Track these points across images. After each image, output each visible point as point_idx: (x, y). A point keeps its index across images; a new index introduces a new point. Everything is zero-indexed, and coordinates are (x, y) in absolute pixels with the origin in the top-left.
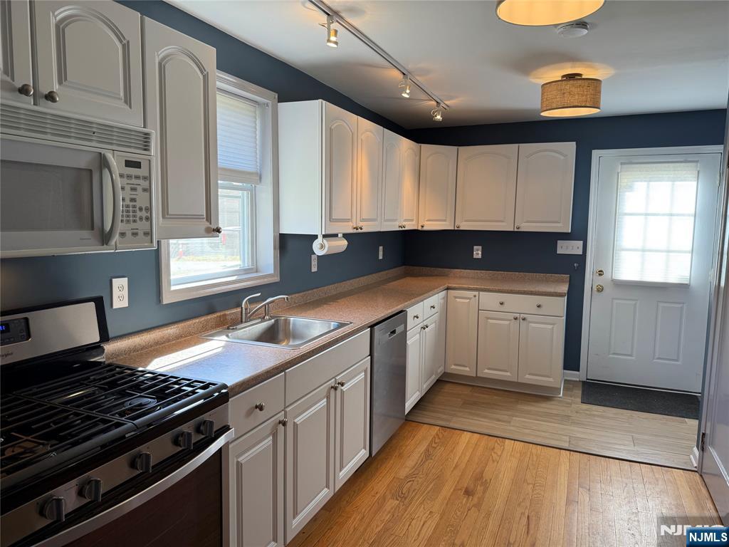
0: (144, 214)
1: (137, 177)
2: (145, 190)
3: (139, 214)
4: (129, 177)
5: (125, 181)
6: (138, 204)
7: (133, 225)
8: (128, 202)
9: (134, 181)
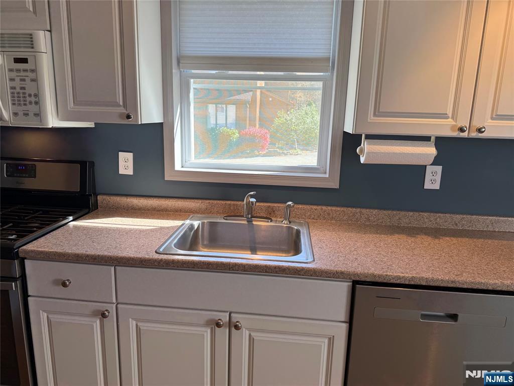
0: (33, 99)
1: (25, 71)
2: (33, 80)
3: (28, 99)
4: (18, 70)
5: (14, 74)
6: (27, 92)
7: (25, 108)
8: (18, 90)
9: (23, 74)
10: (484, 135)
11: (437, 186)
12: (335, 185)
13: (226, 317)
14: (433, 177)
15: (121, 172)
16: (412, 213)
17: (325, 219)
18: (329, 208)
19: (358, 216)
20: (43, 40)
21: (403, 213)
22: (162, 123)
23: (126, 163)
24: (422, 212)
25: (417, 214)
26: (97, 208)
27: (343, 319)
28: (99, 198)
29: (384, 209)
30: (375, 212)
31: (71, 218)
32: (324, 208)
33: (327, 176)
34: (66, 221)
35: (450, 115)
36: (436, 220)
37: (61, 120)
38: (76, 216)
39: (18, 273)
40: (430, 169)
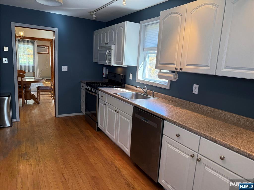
0: (110, 59)
1: (110, 53)
7: (109, 61)
8: (109, 57)
10: (183, 71)
11: (197, 93)
13: (118, 110)
14: (196, 89)
15: (130, 79)
16: (187, 101)
17: (165, 99)
18: (166, 95)
19: (173, 99)
20: (113, 47)
21: (185, 101)
22: (136, 66)
23: (131, 76)
25: (189, 102)
26: (125, 87)
28: (126, 85)
30: (177, 99)
31: (115, 87)
33: (167, 85)
34: (113, 87)
35: (175, 64)
36: (194, 106)
37: (115, 64)
38: (117, 87)
39: (98, 93)
40: (195, 85)
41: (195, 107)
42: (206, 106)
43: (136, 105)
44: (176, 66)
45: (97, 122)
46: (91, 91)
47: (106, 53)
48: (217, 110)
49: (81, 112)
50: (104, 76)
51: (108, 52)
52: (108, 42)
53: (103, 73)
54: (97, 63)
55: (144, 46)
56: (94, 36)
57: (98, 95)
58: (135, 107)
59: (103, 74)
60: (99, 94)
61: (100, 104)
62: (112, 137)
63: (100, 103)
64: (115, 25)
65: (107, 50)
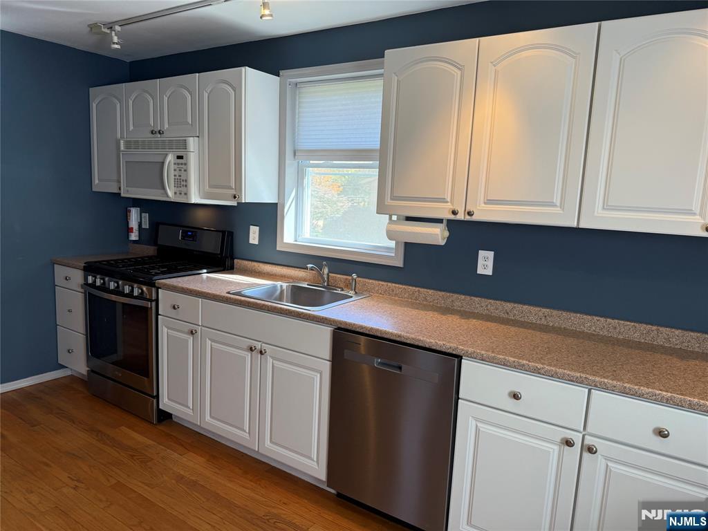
0: (184, 183)
1: (182, 164)
2: (185, 170)
3: (182, 183)
4: (178, 164)
5: (176, 166)
6: (182, 178)
7: (180, 189)
8: (177, 177)
9: (180, 166)
10: (476, 218)
11: (489, 272)
12: (399, 263)
13: (258, 346)
14: (485, 263)
15: (251, 242)
16: (464, 297)
17: (390, 294)
18: (394, 285)
19: (416, 294)
20: (192, 143)
21: (456, 296)
22: (277, 204)
23: (254, 235)
24: (474, 296)
25: (468, 298)
26: (233, 269)
27: (328, 358)
28: (236, 261)
29: (441, 290)
30: (431, 292)
31: (205, 271)
32: (389, 284)
33: (393, 255)
34: (201, 272)
35: (449, 200)
36: (487, 306)
37: (201, 198)
38: (210, 270)
39: (154, 297)
40: (482, 253)
41: (487, 309)
42: (520, 306)
43: (341, 322)
44: (449, 204)
45: (155, 394)
46: (104, 288)
47: (163, 163)
48: (555, 312)
49: (62, 367)
50: (134, 236)
51: (170, 158)
52: (166, 126)
53: (130, 226)
54: (120, 194)
55: (294, 145)
56: (94, 106)
57: (154, 304)
58: (339, 329)
59: (130, 230)
60: (157, 300)
61: (164, 332)
62: (238, 434)
63: (165, 330)
64: (197, 74)
65: (166, 155)
